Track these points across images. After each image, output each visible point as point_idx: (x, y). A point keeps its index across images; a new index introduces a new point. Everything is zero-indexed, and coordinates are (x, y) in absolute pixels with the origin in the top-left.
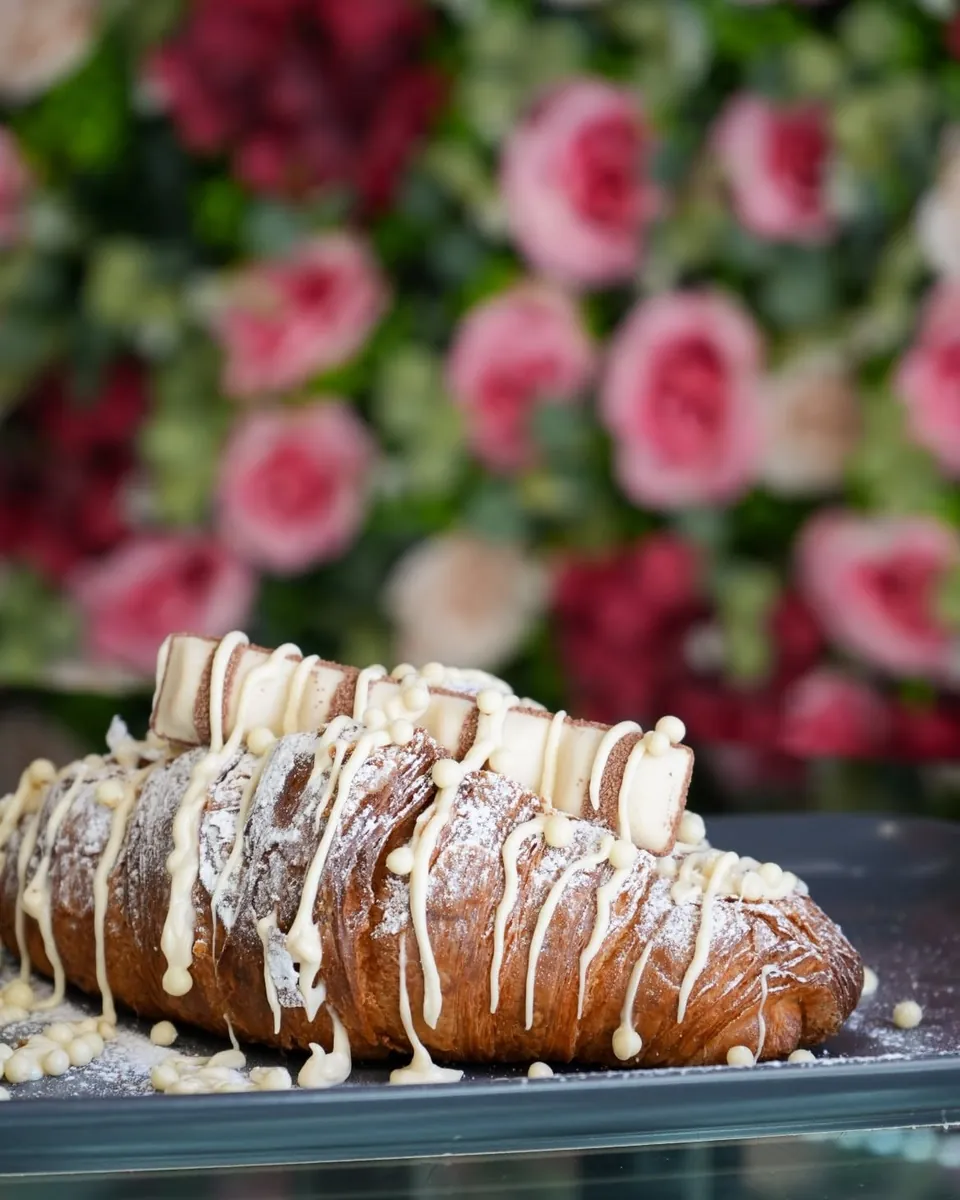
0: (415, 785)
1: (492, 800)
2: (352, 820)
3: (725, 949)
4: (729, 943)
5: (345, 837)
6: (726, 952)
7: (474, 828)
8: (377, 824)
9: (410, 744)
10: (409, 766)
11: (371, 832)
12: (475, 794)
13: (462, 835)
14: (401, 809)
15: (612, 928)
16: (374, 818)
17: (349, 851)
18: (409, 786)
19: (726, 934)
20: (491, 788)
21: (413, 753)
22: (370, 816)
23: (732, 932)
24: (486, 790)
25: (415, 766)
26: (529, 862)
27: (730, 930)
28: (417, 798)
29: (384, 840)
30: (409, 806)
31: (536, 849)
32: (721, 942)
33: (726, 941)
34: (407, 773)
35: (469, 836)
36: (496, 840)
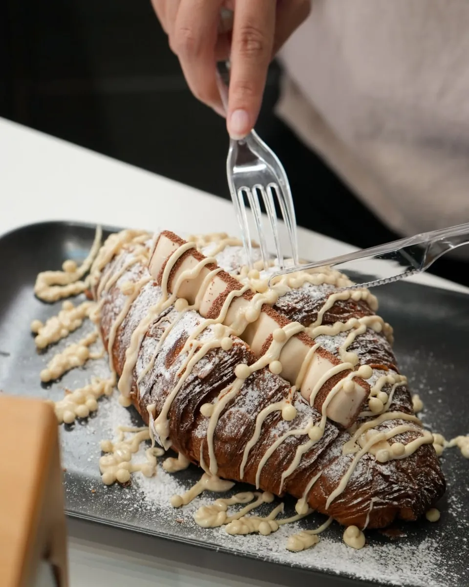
0: (226, 372)
1: (262, 388)
2: (189, 384)
3: (355, 487)
4: (358, 484)
5: (184, 391)
6: (355, 488)
7: (247, 402)
8: (201, 389)
9: (229, 350)
10: (226, 361)
11: (197, 392)
12: (255, 383)
13: (240, 404)
14: (216, 382)
15: (301, 465)
16: (200, 385)
17: (185, 398)
18: (223, 371)
19: (359, 479)
20: (264, 381)
21: (230, 355)
22: (198, 384)
23: (361, 479)
24: (261, 382)
25: (229, 362)
26: (270, 423)
27: (361, 478)
28: (225, 379)
29: (203, 396)
30: (220, 382)
31: (276, 418)
32: (354, 482)
33: (357, 483)
34: (223, 365)
35: (243, 406)
36: (256, 411)
